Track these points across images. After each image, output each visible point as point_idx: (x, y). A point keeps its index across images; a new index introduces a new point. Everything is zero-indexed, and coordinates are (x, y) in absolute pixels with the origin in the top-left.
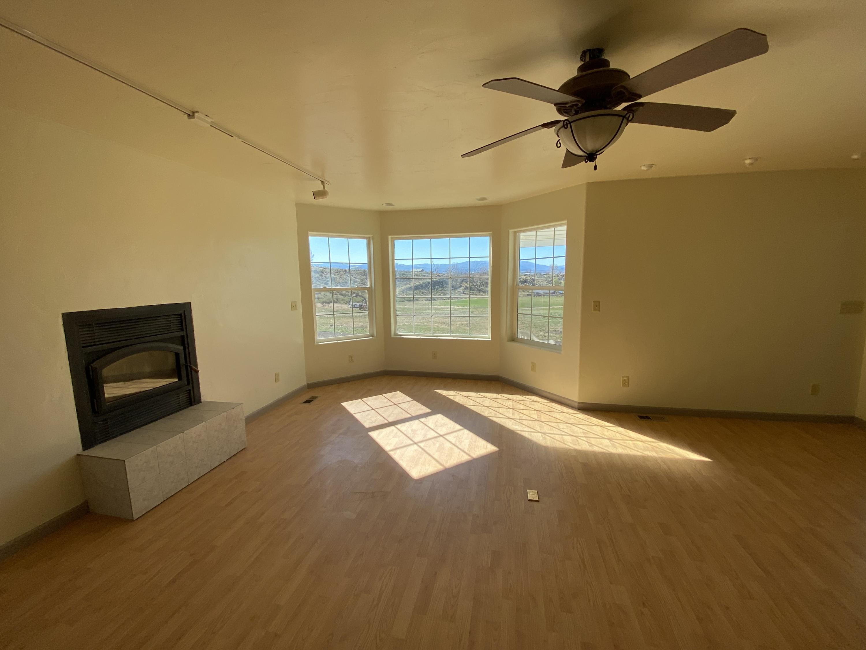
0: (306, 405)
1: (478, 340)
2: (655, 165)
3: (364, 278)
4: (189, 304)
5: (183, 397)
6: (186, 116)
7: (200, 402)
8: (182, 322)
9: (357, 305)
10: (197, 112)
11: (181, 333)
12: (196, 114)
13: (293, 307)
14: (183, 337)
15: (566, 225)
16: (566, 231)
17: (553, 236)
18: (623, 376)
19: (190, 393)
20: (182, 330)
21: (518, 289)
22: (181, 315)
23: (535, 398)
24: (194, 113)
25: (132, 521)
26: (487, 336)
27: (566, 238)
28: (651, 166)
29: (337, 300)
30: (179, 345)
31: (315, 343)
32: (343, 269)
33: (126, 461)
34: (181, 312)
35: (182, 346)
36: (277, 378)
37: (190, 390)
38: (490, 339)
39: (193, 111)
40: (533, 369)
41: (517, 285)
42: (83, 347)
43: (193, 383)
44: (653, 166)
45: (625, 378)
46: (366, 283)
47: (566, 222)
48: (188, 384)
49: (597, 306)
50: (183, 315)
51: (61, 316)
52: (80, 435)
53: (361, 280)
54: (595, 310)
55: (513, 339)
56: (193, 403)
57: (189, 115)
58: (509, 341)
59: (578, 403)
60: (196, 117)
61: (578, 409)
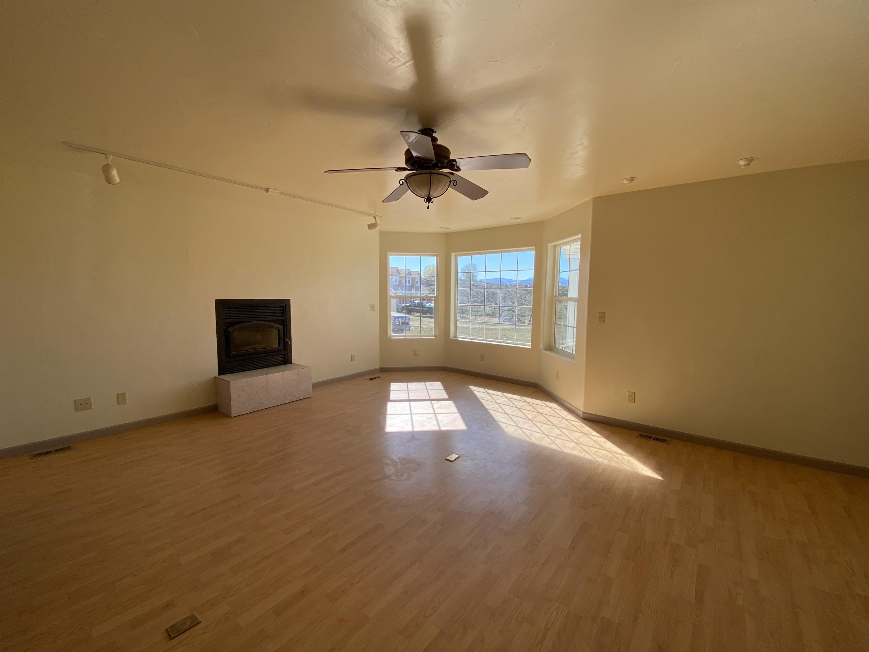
0: (370, 381)
1: (519, 347)
2: (637, 179)
3: (525, 293)
4: (289, 300)
5: (280, 358)
6: (266, 192)
7: (291, 363)
8: (283, 312)
9: (507, 319)
10: (269, 189)
11: (282, 318)
12: (269, 190)
13: (370, 308)
14: (283, 320)
15: (580, 240)
16: (580, 246)
17: (569, 250)
18: (629, 391)
19: (285, 356)
20: (283, 316)
21: (556, 300)
22: (283, 306)
23: (554, 405)
24: (268, 189)
25: (231, 417)
26: (528, 345)
27: (579, 253)
28: (632, 180)
29: (493, 314)
30: (280, 325)
31: (388, 337)
32: (504, 284)
33: (231, 382)
34: (284, 305)
35: (282, 325)
36: (353, 358)
37: (285, 354)
38: (530, 347)
39: (268, 188)
40: (557, 378)
41: (556, 296)
42: (225, 319)
43: (287, 350)
44: (634, 179)
45: (631, 394)
46: (526, 298)
47: (579, 236)
48: (284, 350)
49: (603, 317)
50: (285, 307)
51: (214, 300)
52: (218, 366)
53: (521, 295)
54: (600, 321)
55: (551, 348)
56: (287, 363)
57: (266, 191)
58: (545, 350)
59: (583, 412)
60: (269, 191)
61: (582, 419)
